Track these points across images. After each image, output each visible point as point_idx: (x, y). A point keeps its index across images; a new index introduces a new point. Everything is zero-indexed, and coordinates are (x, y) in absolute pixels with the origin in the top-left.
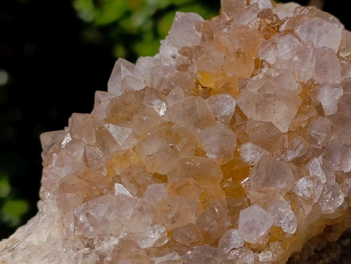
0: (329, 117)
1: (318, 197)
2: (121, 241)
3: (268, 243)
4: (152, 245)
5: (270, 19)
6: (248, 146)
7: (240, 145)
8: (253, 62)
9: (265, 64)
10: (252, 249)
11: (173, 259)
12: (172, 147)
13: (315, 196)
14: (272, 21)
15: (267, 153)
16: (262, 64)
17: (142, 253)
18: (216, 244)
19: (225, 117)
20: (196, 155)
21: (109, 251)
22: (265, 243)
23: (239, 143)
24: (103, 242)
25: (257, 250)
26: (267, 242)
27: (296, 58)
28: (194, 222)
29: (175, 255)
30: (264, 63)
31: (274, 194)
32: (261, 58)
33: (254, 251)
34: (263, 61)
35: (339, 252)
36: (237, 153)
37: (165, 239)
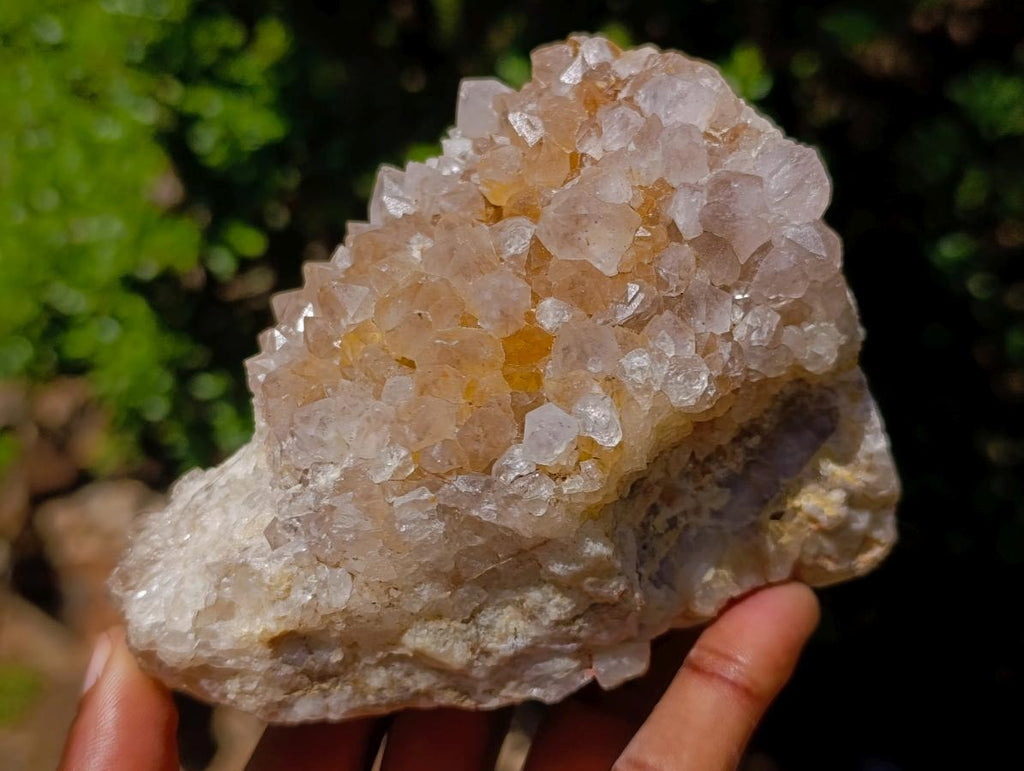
0: (691, 242)
1: (660, 381)
2: (346, 473)
3: (577, 464)
4: (388, 478)
5: (605, 80)
6: (548, 302)
7: (537, 302)
8: (568, 159)
9: (586, 160)
10: (550, 475)
11: (422, 498)
12: (420, 314)
13: (655, 382)
14: (609, 83)
15: (580, 313)
16: (581, 160)
17: (377, 491)
18: (488, 471)
19: (514, 257)
20: (462, 325)
21: (327, 490)
22: (572, 463)
23: (536, 299)
24: (319, 475)
25: (559, 476)
26: (574, 462)
27: (632, 147)
28: (453, 437)
29: (423, 492)
30: (584, 159)
31: (583, 382)
32: (581, 151)
33: (553, 477)
34: (583, 155)
35: (740, 459)
36: (530, 317)
37: (410, 466)
